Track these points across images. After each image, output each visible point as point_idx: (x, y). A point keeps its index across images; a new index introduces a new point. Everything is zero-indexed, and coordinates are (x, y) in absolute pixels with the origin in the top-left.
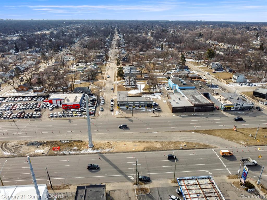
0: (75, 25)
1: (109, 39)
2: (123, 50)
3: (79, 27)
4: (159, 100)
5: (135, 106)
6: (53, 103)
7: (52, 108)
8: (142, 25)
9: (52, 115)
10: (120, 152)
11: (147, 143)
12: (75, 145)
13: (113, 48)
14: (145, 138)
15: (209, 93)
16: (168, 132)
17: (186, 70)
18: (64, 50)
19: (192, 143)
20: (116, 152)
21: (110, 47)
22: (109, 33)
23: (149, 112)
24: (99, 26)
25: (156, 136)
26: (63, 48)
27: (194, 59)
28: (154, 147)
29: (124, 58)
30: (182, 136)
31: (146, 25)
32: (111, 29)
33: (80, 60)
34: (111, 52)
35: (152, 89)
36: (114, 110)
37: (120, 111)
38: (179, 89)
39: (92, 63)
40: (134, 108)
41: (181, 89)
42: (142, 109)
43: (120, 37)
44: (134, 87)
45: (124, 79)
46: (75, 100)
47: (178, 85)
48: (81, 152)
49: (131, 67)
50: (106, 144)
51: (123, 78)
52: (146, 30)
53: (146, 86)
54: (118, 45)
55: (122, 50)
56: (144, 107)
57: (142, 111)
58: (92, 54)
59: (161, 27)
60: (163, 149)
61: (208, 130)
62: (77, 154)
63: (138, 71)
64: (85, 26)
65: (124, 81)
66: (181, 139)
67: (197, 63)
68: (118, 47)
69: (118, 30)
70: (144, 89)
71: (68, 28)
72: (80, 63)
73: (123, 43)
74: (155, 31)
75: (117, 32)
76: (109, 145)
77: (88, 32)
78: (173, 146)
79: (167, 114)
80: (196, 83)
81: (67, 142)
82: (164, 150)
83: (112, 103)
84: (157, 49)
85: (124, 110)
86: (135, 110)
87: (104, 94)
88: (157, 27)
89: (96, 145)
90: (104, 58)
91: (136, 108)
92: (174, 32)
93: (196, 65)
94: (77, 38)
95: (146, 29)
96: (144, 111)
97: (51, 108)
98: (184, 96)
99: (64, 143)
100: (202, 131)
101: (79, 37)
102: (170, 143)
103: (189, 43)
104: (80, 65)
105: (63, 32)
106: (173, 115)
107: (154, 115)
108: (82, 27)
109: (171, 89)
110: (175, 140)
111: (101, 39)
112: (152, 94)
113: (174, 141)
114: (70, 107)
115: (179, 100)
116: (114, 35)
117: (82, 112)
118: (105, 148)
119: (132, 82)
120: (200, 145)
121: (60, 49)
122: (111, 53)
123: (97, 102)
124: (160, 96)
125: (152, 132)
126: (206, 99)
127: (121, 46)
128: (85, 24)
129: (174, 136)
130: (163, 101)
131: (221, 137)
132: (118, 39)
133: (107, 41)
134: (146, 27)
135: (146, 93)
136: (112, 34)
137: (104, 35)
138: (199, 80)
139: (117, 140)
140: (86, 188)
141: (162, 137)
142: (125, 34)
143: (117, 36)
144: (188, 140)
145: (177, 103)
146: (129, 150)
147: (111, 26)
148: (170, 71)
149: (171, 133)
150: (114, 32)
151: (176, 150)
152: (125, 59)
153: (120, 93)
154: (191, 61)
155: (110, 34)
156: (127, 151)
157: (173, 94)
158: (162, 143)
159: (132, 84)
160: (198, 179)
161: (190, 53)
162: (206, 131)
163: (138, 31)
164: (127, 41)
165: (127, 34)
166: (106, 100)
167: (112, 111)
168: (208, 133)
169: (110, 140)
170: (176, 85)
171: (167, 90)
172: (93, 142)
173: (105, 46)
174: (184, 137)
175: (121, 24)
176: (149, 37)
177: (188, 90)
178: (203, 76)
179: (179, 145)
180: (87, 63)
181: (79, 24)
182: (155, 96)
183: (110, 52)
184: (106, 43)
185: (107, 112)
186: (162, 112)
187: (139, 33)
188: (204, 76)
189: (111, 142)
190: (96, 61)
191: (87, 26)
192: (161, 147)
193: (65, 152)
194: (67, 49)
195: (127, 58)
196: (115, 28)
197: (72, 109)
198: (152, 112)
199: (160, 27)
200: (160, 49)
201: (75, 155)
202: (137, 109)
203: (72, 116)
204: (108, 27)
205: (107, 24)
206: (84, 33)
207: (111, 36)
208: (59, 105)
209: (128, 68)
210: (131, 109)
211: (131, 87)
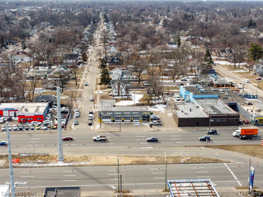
0: (28, 7)
1: (88, 30)
2: (113, 47)
3: (34, 11)
4: (162, 113)
5: (125, 118)
6: (4, 114)
7: (4, 120)
8: (150, 8)
9: (4, 128)
10: (100, 165)
11: (137, 157)
12: (39, 159)
13: (96, 45)
14: (135, 153)
15: (238, 104)
16: (168, 147)
17: (213, 75)
18: (11, 47)
19: (198, 158)
20: (95, 165)
21: (91, 43)
22: (90, 22)
23: (145, 126)
24: (71, 10)
25: (151, 151)
26: (10, 45)
27: (230, 62)
28: (145, 161)
29: (113, 59)
30: (187, 151)
31: (157, 8)
32: (94, 14)
33: (41, 62)
34: (92, 51)
35: (154, 100)
36: (93, 124)
37: (102, 124)
38: (194, 98)
39: (59, 66)
40: (123, 121)
41: (196, 99)
42: (135, 122)
43: (108, 27)
44: (126, 97)
45: (110, 88)
46: (37, 110)
47: (192, 93)
48: (48, 165)
49: (124, 71)
50: (81, 158)
51: (110, 86)
52: (157, 16)
53: (144, 96)
54: (105, 40)
55: (111, 47)
56: (138, 120)
57: (134, 124)
58: (60, 53)
59: (185, 10)
60: (158, 162)
61: (225, 145)
62: (43, 167)
63: (135, 77)
64: (45, 10)
65: (110, 90)
66: (184, 154)
67: (234, 67)
68: (105, 43)
69: (105, 16)
70: (140, 100)
71: (14, 12)
72: (40, 66)
73: (114, 38)
74: (171, 18)
75: (103, 20)
76: (86, 158)
77: (51, 18)
78: (171, 160)
79: (171, 129)
80: (223, 92)
81: (29, 156)
82: (159, 164)
83: (91, 115)
84: (170, 45)
85: (109, 123)
86: (124, 123)
87: (80, 106)
88: (178, 11)
89: (68, 159)
90: (80, 59)
91: (125, 122)
92: (207, 20)
93: (231, 69)
94: (32, 29)
95: (156, 13)
96: (138, 124)
97: (2, 120)
98: (199, 106)
99: (25, 157)
100: (216, 147)
101: (35, 27)
102: (169, 158)
103: (225, 36)
104: (40, 68)
105: (7, 19)
106: (180, 130)
107: (152, 129)
108: (40, 12)
109: (182, 100)
110: (176, 155)
111: (75, 30)
112: (153, 106)
113: (174, 156)
114: (29, 119)
115: (191, 111)
116: (98, 24)
117: (46, 125)
118: (80, 161)
119: (123, 90)
120: (209, 159)
121: (4, 46)
122: (92, 53)
123: (68, 114)
124: (164, 108)
125: (145, 147)
126: (230, 110)
127: (109, 42)
128: (45, 6)
129: (175, 151)
130: (168, 114)
131: (241, 152)
132: (104, 31)
133: (85, 34)
134: (157, 12)
135: (143, 105)
136: (94, 22)
137: (81, 24)
138: (228, 87)
139: (96, 154)
140: (57, 190)
141: (158, 152)
142: (117, 23)
143: (103, 26)
144: (193, 155)
145: (186, 114)
146: (112, 164)
147: (93, 9)
148: (186, 78)
149: (172, 148)
150: (99, 20)
151: (174, 164)
152: (115, 61)
153: (104, 102)
154: (226, 64)
155: (92, 22)
156: (109, 164)
157: (183, 104)
158: (157, 158)
159: (123, 94)
160: (193, 182)
161: (226, 52)
162: (222, 146)
163: (142, 18)
164: (119, 34)
165: (121, 23)
166: (82, 113)
167: (90, 124)
168: (223, 149)
169: (87, 154)
170: (189, 93)
171: (176, 101)
172: (64, 156)
173: (82, 41)
174: (189, 152)
175: (112, 6)
176: (159, 28)
177: (207, 100)
178: (238, 84)
179: (180, 160)
180: (52, 67)
181: (34, 5)
182: (156, 108)
183: (89, 50)
184: (83, 37)
185: (83, 126)
186: (164, 126)
187: (143, 20)
188: (241, 83)
189: (88, 156)
190: (67, 63)
191: (49, 9)
192: (156, 161)
193: (26, 165)
194: (16, 46)
195: (117, 59)
196: (100, 13)
197: (33, 122)
198: (149, 126)
199: (183, 11)
200: (175, 46)
201: (40, 167)
202: (128, 122)
203: (33, 129)
204: (88, 12)
205: (86, 5)
206: (45, 21)
207: (92, 26)
208: (13, 118)
209: (118, 72)
210: (119, 122)
211: (121, 97)
